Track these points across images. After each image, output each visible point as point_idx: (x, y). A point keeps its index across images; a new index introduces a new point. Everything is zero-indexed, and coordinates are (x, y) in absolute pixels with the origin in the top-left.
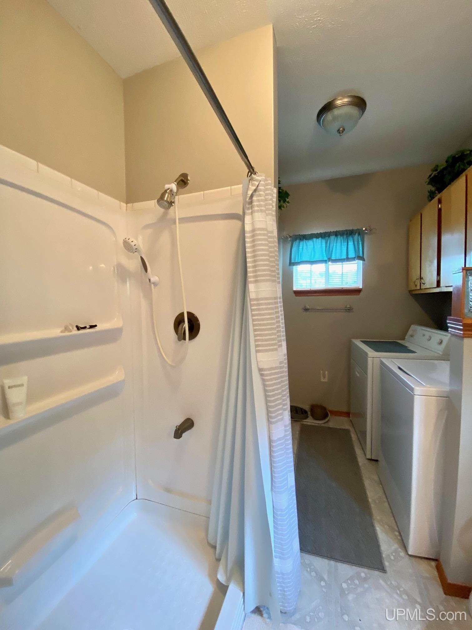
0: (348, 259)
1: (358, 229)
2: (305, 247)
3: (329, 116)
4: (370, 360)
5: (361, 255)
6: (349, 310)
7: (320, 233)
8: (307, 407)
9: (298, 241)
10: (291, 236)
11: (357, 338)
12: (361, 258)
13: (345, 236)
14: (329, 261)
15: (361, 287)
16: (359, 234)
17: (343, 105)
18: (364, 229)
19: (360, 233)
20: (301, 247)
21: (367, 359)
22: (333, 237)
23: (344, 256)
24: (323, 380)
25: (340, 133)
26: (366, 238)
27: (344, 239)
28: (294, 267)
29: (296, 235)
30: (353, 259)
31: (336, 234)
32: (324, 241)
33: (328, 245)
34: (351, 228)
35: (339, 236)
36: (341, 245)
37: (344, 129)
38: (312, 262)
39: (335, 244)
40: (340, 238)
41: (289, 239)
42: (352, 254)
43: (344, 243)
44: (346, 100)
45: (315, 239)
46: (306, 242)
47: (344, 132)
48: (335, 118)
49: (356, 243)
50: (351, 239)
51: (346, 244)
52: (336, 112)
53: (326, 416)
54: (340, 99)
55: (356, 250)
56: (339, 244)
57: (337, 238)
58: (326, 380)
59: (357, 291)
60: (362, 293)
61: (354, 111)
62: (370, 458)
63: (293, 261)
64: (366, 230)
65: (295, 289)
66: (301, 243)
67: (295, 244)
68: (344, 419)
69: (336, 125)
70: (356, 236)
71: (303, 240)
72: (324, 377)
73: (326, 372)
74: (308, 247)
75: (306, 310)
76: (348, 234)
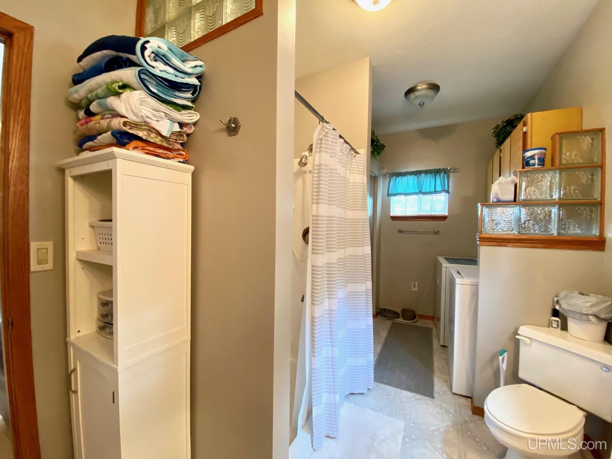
0: (435, 192)
1: (444, 169)
2: (400, 182)
3: (412, 96)
4: (443, 269)
5: (446, 189)
6: (437, 233)
7: (413, 171)
8: (399, 311)
9: (395, 177)
10: (389, 173)
11: (441, 255)
12: (448, 192)
13: (434, 174)
14: (420, 194)
15: (447, 214)
16: (445, 173)
17: (422, 89)
18: (449, 168)
19: (446, 171)
20: (397, 182)
21: (442, 268)
22: (423, 175)
23: (433, 190)
24: (413, 289)
25: (421, 106)
26: (451, 175)
27: (432, 176)
28: (392, 198)
29: (393, 173)
30: (440, 192)
31: (426, 172)
32: (416, 177)
33: (419, 181)
34: (438, 168)
35: (428, 174)
36: (430, 181)
37: (424, 104)
38: (406, 194)
39: (425, 180)
40: (429, 175)
41: (388, 176)
42: (439, 188)
43: (432, 179)
44: (424, 86)
45: (408, 176)
46: (401, 179)
47: (424, 105)
48: (417, 97)
49: (442, 179)
50: (438, 176)
51: (434, 180)
52: (417, 94)
53: (414, 317)
54: (420, 86)
55: (443, 185)
56: (428, 180)
57: (427, 176)
58: (416, 289)
59: (443, 218)
60: (447, 220)
61: (431, 93)
62: (443, 344)
63: (390, 193)
64: (451, 169)
65: (392, 215)
66: (398, 178)
67: (393, 180)
68: (430, 322)
69: (418, 101)
70: (442, 174)
71: (399, 177)
72: (414, 287)
73: (416, 283)
74: (403, 182)
75: (401, 232)
76: (436, 172)
